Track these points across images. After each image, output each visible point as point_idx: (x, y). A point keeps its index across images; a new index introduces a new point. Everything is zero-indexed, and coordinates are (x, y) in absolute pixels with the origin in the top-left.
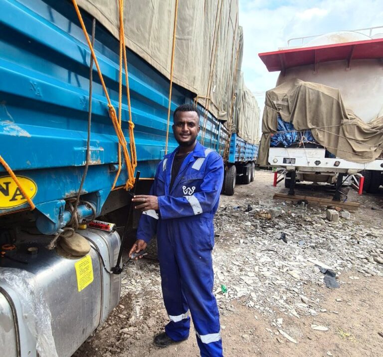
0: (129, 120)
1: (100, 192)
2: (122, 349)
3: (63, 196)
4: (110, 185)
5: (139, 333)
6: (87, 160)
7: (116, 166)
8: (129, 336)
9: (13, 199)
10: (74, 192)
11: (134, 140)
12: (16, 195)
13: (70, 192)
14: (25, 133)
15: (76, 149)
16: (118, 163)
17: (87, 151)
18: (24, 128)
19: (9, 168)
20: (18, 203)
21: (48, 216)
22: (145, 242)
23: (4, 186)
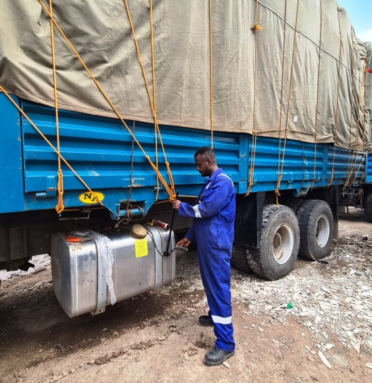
0: (165, 161)
1: (146, 202)
2: (178, 317)
3: (119, 202)
4: (153, 198)
5: (196, 313)
6: (131, 184)
7: (156, 188)
8: (188, 312)
9: (93, 200)
10: (126, 200)
11: (170, 172)
12: (94, 199)
13: (123, 200)
14: (97, 175)
15: (124, 179)
16: (157, 186)
17: (131, 180)
18: (97, 173)
19: (88, 188)
20: (95, 202)
21: (110, 210)
22: (189, 240)
23: (89, 195)
